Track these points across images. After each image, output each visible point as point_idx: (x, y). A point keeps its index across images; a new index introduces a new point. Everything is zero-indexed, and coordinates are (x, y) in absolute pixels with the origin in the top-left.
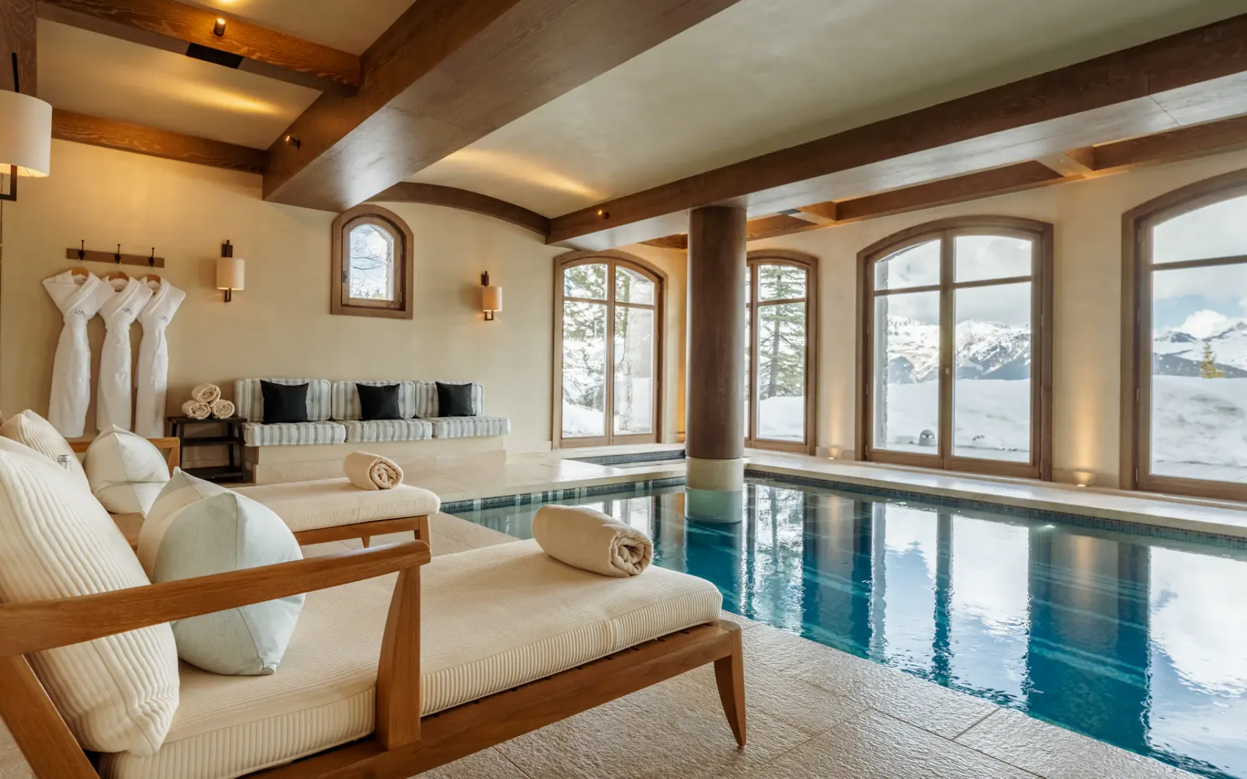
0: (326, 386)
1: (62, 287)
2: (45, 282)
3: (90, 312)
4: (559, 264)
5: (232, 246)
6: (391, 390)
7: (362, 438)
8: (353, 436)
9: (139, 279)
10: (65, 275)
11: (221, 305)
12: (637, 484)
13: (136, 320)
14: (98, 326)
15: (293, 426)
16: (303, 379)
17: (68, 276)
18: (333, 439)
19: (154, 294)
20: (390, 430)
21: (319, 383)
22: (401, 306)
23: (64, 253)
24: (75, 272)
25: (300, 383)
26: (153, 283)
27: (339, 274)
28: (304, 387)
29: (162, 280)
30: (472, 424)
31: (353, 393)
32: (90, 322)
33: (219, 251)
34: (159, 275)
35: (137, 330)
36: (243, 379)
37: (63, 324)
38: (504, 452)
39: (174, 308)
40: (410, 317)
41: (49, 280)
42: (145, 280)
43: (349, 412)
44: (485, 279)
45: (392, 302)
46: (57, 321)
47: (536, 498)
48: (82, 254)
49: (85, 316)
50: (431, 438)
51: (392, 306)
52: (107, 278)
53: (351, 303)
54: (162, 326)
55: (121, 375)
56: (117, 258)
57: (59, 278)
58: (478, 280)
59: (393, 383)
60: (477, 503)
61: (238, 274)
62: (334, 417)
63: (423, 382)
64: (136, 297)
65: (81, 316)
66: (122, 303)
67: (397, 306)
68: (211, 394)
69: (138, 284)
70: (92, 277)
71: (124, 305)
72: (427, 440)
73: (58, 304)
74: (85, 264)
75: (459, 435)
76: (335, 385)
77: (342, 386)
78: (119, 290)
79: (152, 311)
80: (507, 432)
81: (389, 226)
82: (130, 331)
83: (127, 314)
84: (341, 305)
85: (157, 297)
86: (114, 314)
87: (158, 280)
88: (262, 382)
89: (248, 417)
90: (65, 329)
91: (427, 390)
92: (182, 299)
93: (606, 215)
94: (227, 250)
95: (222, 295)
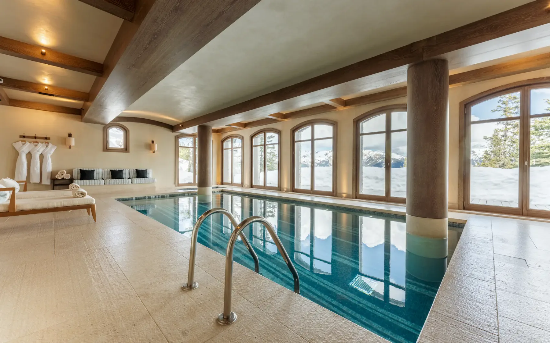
0: (101, 170)
1: (18, 145)
2: (13, 144)
3: (27, 152)
4: (177, 138)
5: (71, 134)
6: (121, 171)
7: (109, 184)
8: (106, 183)
9: (42, 143)
10: (19, 142)
11: (69, 150)
12: (185, 194)
13: (41, 154)
14: (29, 156)
15: (88, 181)
16: (94, 169)
17: (20, 143)
18: (100, 184)
19: (47, 147)
20: (118, 182)
21: (99, 170)
22: (126, 149)
23: (19, 137)
24: (22, 141)
25: (92, 169)
26: (47, 144)
27: (105, 142)
28: (93, 171)
29: (49, 143)
30: (144, 180)
31: (109, 172)
32: (27, 155)
33: (67, 135)
34: (48, 142)
35: (42, 156)
36: (75, 169)
37: (19, 155)
38: (155, 187)
39: (53, 150)
40: (129, 152)
41: (14, 143)
42: (44, 143)
43: (108, 177)
44: (153, 142)
45: (123, 148)
46: (16, 154)
47: (152, 197)
48: (24, 137)
49: (25, 152)
50: (131, 183)
51: (123, 149)
52: (32, 143)
53: (110, 148)
54: (49, 156)
55: (36, 168)
56: (35, 138)
57: (17, 143)
58: (151, 142)
59: (122, 169)
60: (134, 198)
61: (73, 142)
62: (104, 178)
63: (132, 169)
64: (41, 148)
65: (24, 153)
66: (36, 150)
67: (125, 149)
68: (63, 172)
69: (42, 144)
70: (27, 142)
71: (37, 150)
72: (130, 184)
73: (17, 150)
74: (25, 139)
75: (140, 183)
76: (104, 170)
77: (106, 170)
78: (36, 146)
79: (46, 151)
80: (155, 182)
81: (122, 128)
82: (39, 157)
83: (38, 152)
84: (106, 148)
85: (48, 148)
86: (34, 152)
87: (48, 143)
88: (80, 170)
89: (76, 178)
90: (19, 156)
91: (133, 171)
92: (56, 148)
93: (183, 126)
94: (70, 135)
95: (69, 147)
